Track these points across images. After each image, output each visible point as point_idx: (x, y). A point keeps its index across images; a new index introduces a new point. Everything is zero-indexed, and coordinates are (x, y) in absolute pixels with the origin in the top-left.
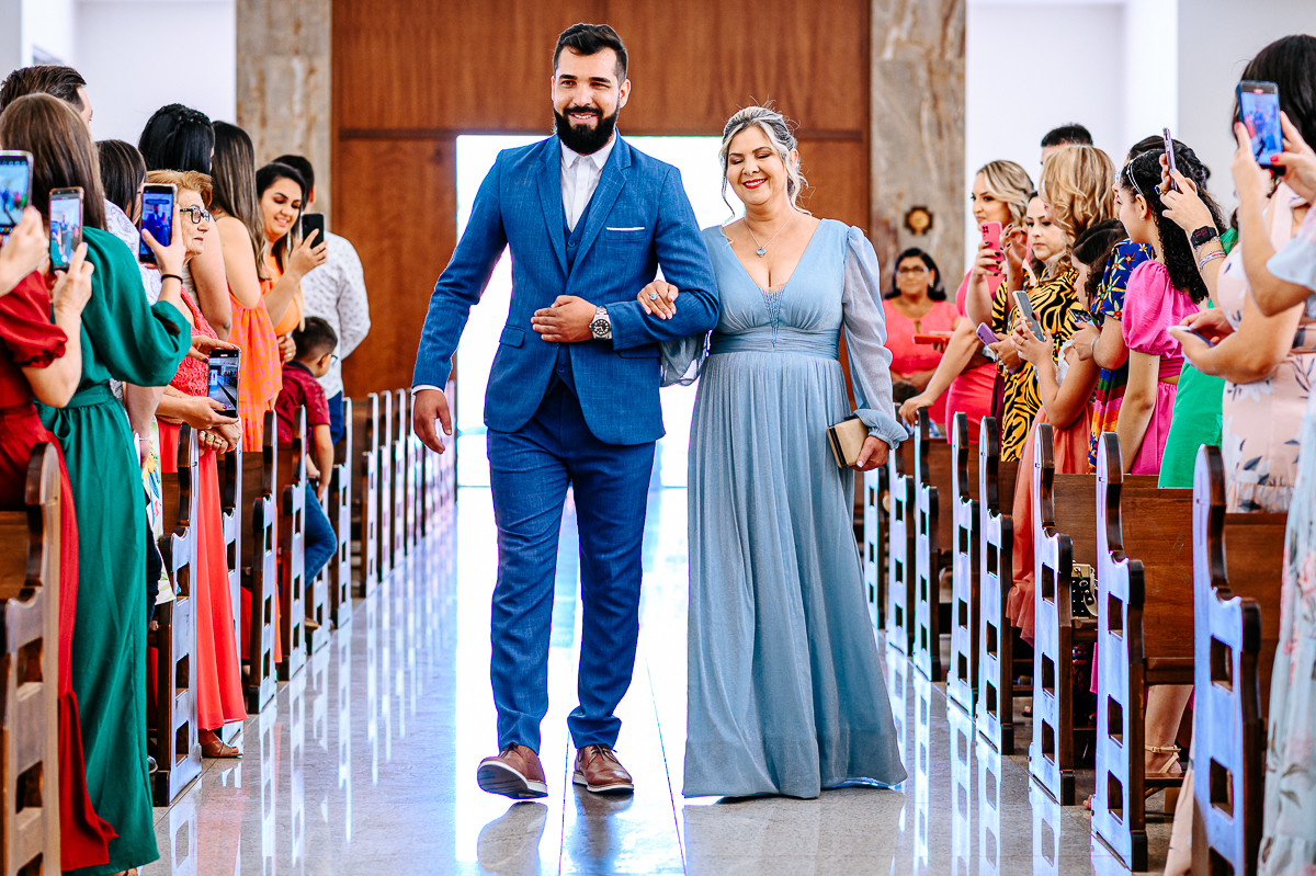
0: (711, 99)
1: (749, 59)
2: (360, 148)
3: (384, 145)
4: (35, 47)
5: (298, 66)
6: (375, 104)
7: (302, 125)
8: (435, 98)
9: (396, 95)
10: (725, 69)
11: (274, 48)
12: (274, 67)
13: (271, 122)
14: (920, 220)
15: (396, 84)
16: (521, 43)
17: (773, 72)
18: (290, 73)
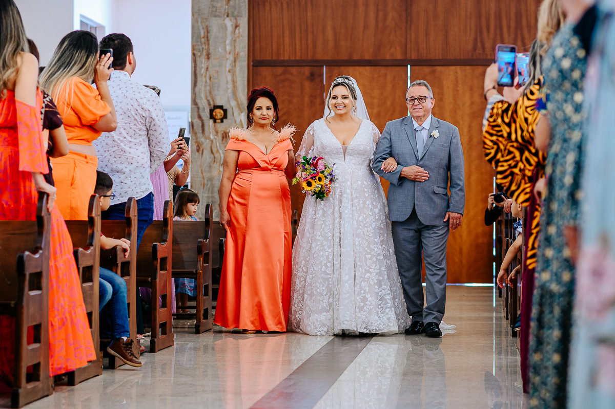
0: (476, 39)
1: (499, 17)
2: (265, 71)
3: (280, 70)
4: (82, 16)
5: (229, 23)
6: (275, 47)
7: (231, 58)
8: (310, 42)
9: (287, 41)
10: (484, 23)
11: (214, 13)
12: (215, 23)
13: (212, 58)
15: (287, 33)
16: (361, 9)
17: (513, 24)
18: (225, 28)
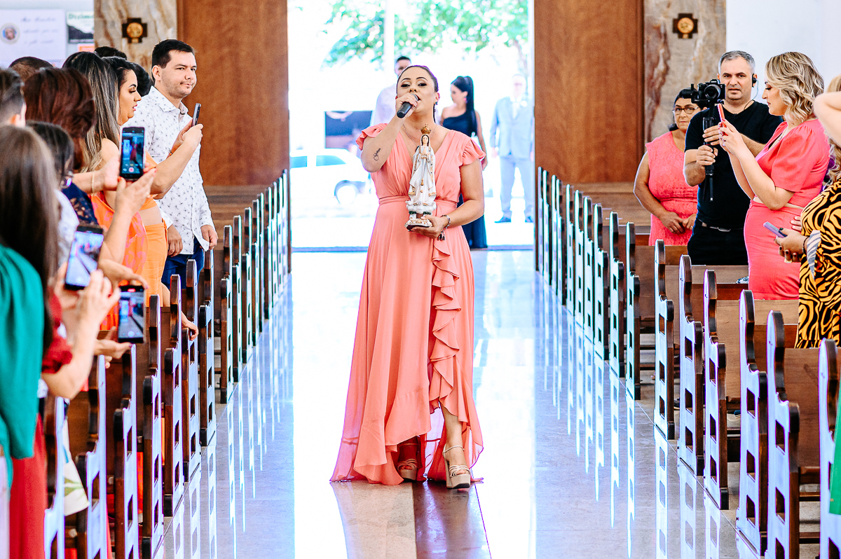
14: (686, 25)
